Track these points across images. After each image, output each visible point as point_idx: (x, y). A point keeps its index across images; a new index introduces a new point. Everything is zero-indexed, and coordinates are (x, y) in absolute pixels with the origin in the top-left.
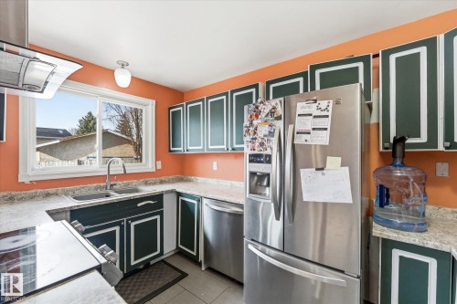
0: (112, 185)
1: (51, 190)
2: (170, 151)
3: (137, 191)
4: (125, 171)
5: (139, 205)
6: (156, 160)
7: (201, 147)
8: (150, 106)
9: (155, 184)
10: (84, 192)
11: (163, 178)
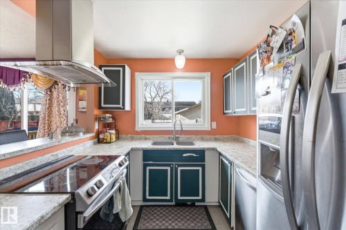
0: (176, 138)
1: (148, 136)
2: (224, 114)
3: (192, 144)
4: (182, 128)
5: (184, 155)
6: (212, 121)
7: (244, 110)
8: (206, 79)
9: (210, 140)
10: (159, 140)
11: (217, 137)
